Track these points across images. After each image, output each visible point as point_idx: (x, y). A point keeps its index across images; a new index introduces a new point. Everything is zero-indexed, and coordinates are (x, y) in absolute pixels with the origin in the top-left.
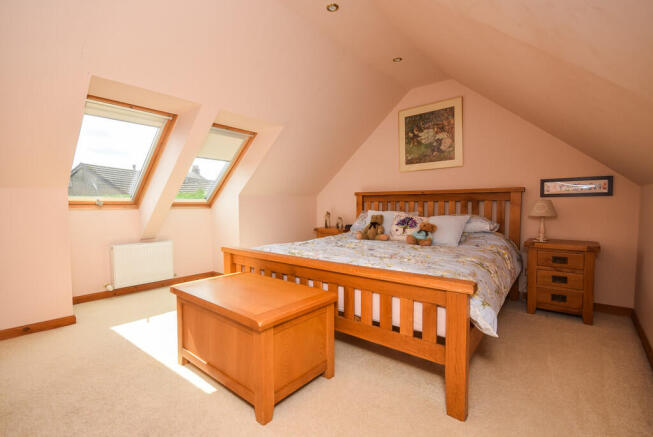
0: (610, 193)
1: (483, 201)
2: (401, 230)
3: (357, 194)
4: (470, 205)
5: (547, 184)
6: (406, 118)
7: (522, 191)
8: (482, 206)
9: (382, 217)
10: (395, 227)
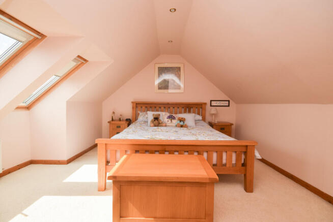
0: (229, 106)
1: (192, 108)
2: (170, 121)
3: (132, 102)
4: (187, 109)
5: (212, 102)
6: (159, 68)
7: (205, 104)
8: (192, 110)
9: (159, 115)
10: (167, 120)
